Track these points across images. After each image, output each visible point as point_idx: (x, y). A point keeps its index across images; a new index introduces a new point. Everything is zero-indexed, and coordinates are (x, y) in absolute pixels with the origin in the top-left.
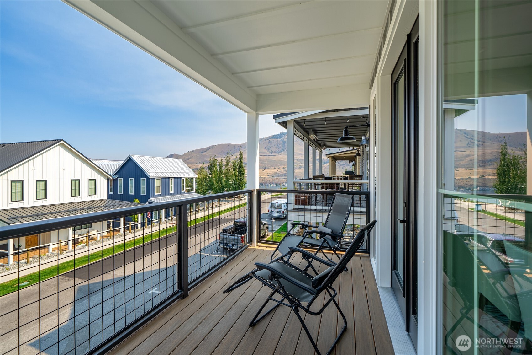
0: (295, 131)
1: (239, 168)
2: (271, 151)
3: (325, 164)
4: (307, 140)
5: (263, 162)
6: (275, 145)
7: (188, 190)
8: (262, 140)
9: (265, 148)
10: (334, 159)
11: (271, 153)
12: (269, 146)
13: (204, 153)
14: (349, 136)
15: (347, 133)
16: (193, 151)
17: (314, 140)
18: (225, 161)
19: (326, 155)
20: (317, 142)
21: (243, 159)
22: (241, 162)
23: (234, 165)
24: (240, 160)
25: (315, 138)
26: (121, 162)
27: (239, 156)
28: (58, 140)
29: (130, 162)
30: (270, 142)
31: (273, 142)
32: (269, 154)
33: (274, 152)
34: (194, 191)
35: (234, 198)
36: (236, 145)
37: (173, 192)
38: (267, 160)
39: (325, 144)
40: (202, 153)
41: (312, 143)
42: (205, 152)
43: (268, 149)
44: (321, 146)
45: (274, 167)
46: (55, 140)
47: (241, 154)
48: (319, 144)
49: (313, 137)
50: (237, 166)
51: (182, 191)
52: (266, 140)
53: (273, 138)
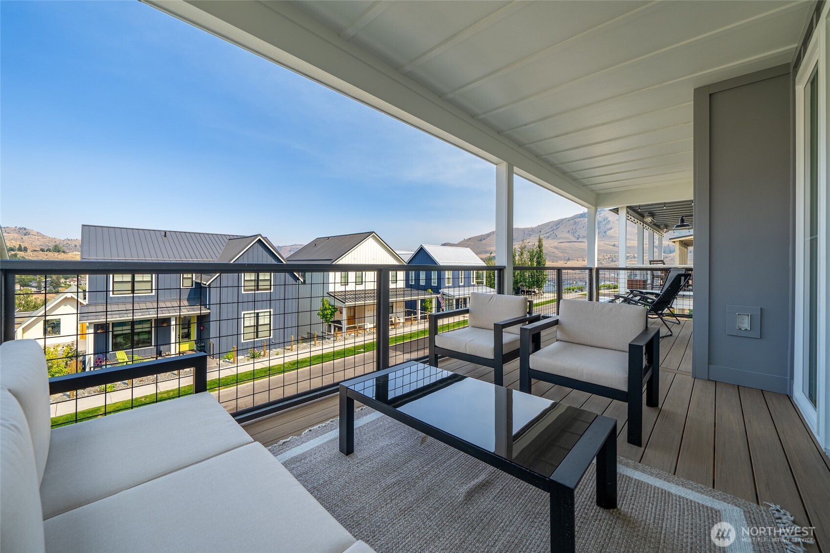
0: (628, 216)
1: (538, 258)
2: (577, 236)
3: (671, 253)
4: (642, 223)
5: (565, 251)
6: (583, 227)
7: (478, 283)
8: (564, 221)
9: (569, 231)
10: (684, 245)
11: (578, 239)
12: (574, 228)
13: (484, 241)
14: (685, 224)
15: (682, 221)
16: (470, 239)
17: (651, 223)
18: (520, 250)
19: (670, 239)
20: (655, 224)
21: (543, 247)
22: (541, 251)
23: (531, 255)
24: (539, 248)
25: (652, 221)
26: (413, 253)
27: (537, 244)
28: (370, 232)
29: (422, 251)
30: (575, 223)
31: (581, 223)
32: (575, 240)
33: (582, 236)
34: (485, 284)
35: (531, 295)
36: (525, 229)
37: (463, 284)
38: (571, 248)
39: (666, 226)
40: (481, 240)
41: (647, 227)
42: (485, 239)
43: (573, 234)
44: (662, 229)
45: (582, 259)
46: (368, 233)
47: (540, 241)
48: (659, 227)
49: (649, 219)
50: (535, 255)
51: (472, 283)
52: (569, 221)
53: (580, 218)
